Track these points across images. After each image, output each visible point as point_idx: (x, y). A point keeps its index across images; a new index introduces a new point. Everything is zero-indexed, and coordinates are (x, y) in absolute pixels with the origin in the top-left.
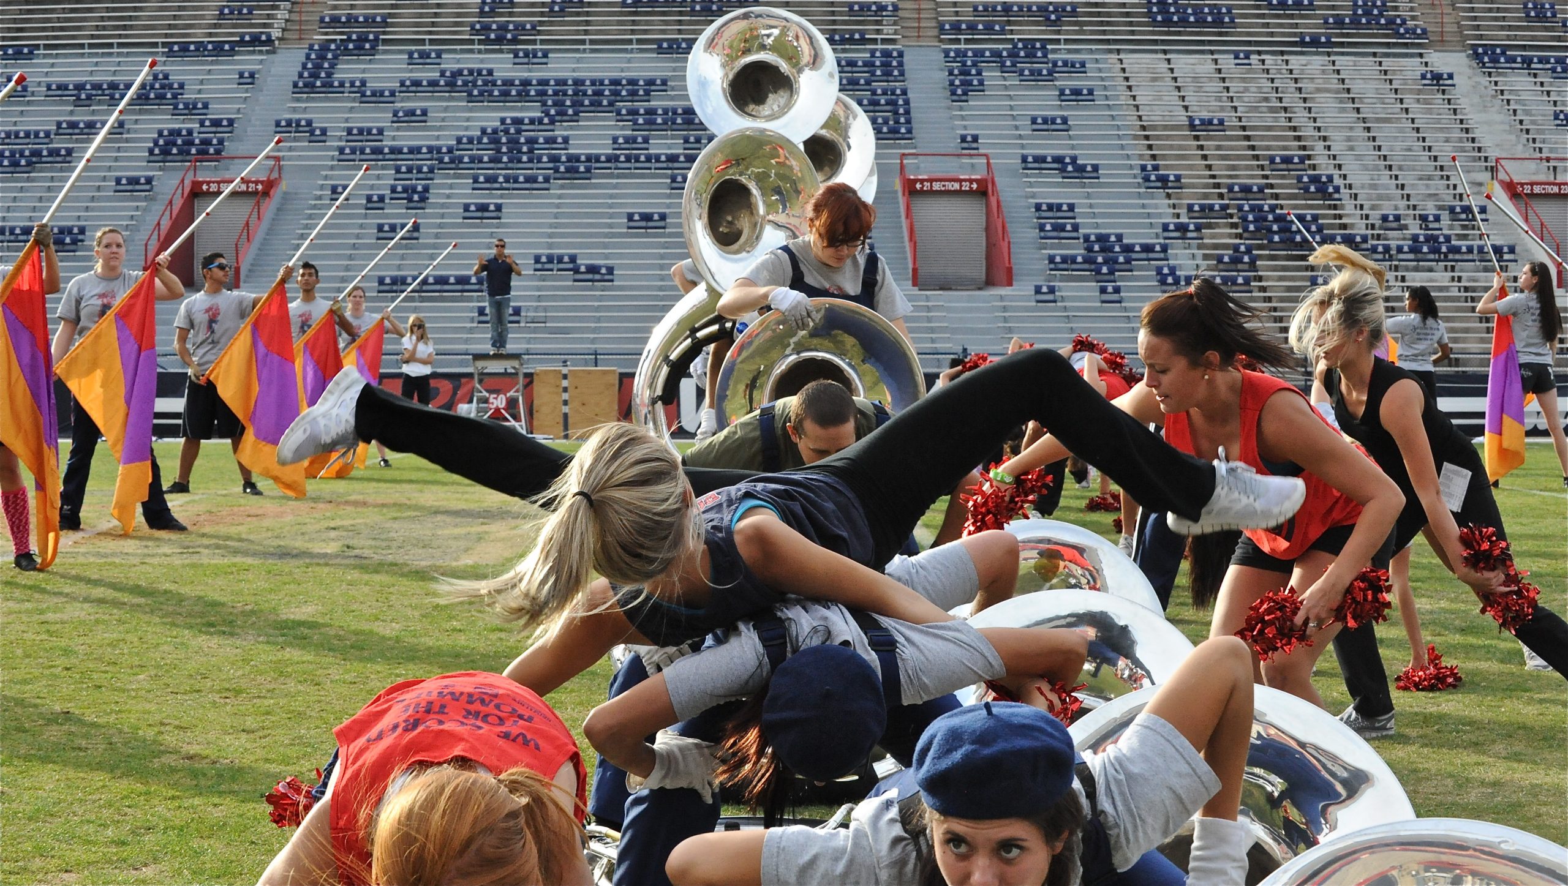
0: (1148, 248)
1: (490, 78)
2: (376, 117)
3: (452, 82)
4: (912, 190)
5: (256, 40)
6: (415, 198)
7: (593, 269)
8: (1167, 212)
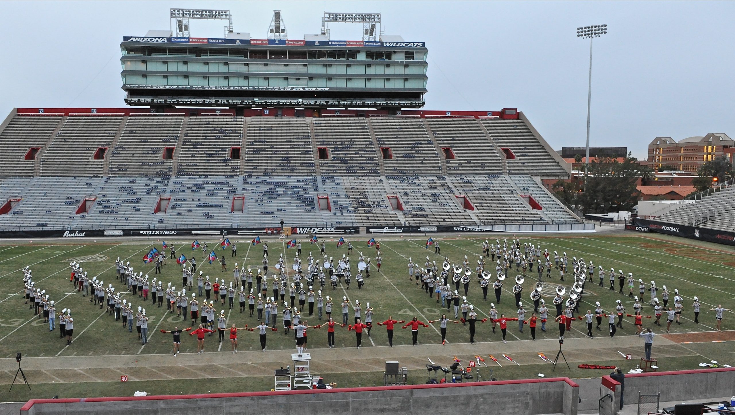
0: (346, 207)
1: (267, 181)
2: (254, 187)
3: (262, 182)
4: (319, 198)
5: (236, 175)
6: (261, 200)
7: (284, 210)
8: (348, 201)
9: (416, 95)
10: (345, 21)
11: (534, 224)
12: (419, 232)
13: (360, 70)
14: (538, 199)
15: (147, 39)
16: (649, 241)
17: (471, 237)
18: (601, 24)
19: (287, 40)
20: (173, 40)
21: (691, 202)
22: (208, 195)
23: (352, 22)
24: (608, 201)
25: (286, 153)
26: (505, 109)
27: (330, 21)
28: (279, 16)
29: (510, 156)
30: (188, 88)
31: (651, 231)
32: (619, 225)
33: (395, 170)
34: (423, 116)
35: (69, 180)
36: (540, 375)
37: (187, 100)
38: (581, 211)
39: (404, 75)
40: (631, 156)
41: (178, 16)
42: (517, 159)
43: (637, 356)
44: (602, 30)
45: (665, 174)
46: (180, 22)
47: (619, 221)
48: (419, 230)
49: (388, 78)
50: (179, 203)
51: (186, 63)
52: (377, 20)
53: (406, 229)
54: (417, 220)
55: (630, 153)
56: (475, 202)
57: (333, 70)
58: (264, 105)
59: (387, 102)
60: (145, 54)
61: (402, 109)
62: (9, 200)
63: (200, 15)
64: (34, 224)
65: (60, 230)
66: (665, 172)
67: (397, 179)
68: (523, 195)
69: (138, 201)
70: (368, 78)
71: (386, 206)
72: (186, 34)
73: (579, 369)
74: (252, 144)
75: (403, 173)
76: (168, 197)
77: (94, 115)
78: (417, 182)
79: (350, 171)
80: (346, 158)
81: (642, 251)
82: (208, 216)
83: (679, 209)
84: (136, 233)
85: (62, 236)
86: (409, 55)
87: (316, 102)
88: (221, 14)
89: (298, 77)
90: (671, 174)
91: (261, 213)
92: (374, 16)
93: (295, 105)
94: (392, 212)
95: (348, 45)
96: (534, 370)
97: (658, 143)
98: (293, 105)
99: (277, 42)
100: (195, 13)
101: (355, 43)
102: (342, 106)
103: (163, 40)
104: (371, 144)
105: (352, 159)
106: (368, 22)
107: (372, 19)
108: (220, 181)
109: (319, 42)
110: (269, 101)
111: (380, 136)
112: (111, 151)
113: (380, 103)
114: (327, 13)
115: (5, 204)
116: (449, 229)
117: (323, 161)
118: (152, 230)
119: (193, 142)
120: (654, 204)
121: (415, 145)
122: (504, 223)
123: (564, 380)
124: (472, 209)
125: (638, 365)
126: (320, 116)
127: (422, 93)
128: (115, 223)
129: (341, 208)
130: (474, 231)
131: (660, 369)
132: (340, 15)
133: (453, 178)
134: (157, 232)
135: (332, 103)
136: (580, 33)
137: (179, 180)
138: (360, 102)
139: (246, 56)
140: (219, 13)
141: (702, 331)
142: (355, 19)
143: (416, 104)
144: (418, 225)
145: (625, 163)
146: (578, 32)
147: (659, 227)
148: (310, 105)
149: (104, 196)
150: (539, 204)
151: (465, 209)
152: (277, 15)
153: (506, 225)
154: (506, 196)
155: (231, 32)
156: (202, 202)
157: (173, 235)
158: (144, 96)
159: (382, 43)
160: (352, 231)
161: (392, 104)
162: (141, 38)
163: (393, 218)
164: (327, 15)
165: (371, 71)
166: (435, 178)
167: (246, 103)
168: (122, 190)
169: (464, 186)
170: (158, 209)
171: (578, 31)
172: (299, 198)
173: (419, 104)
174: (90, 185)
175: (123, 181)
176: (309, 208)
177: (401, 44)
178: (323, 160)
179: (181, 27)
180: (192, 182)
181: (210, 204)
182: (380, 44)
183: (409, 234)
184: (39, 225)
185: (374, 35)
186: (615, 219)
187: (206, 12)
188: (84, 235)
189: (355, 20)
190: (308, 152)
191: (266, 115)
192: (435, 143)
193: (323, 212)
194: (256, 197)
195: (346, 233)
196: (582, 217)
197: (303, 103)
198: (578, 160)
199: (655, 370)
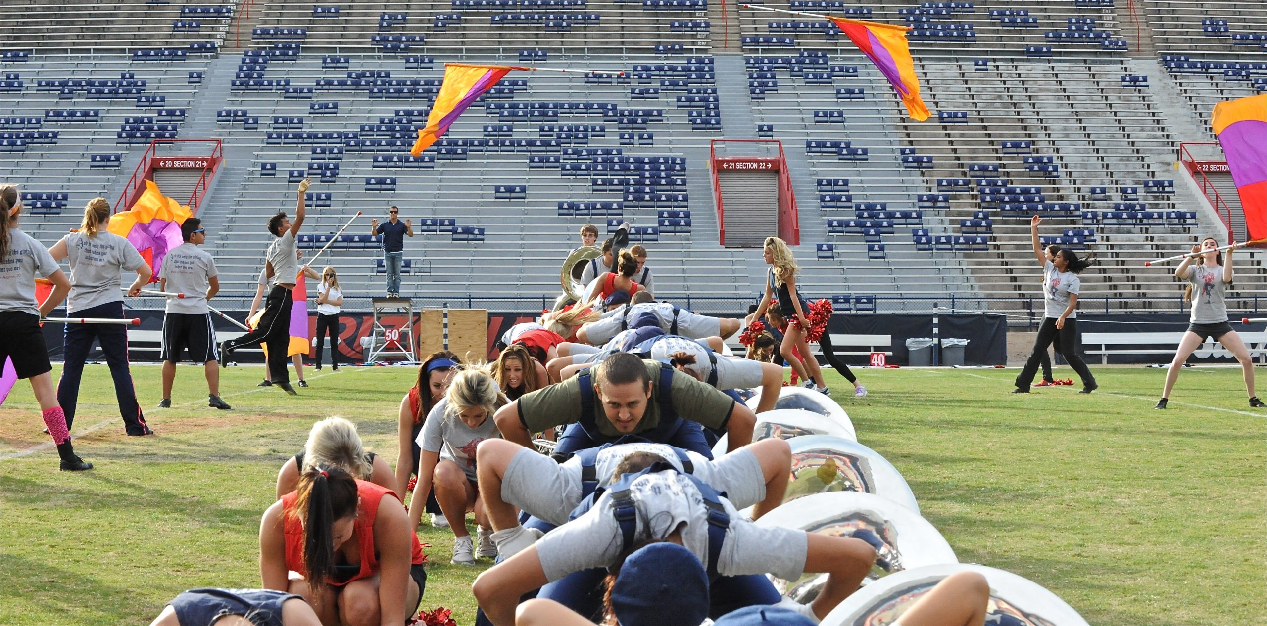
1: (387, 79)
3: (357, 82)
4: (720, 168)
6: (328, 173)
7: (468, 231)
108: (93, 79)
172: (584, 164)
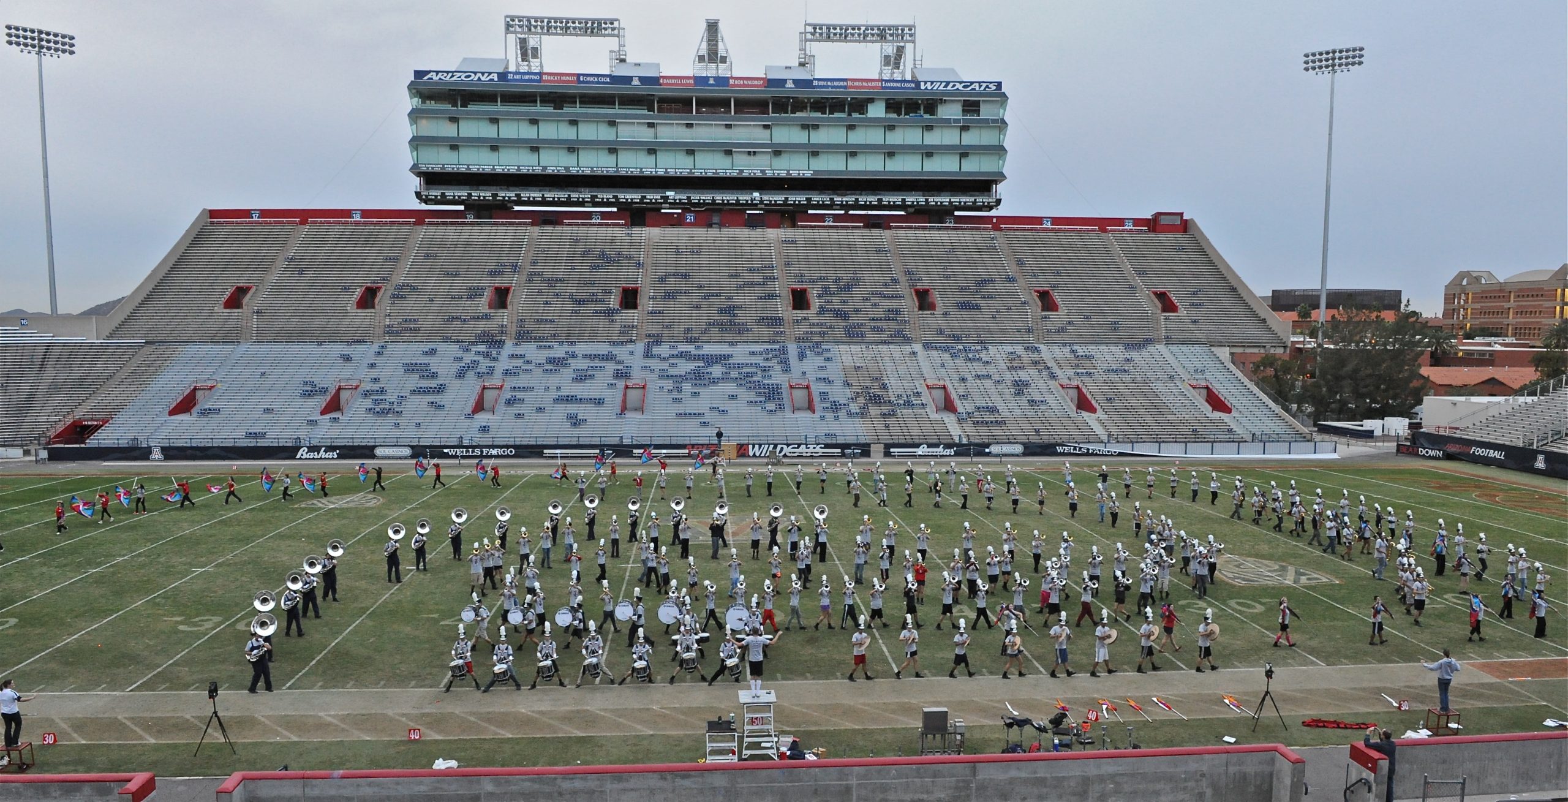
0: (845, 406)
1: (690, 354)
2: (665, 365)
3: (681, 355)
4: (791, 387)
5: (631, 341)
6: (679, 390)
8: (849, 393)
9: (984, 185)
10: (846, 40)
11: (1215, 442)
12: (988, 454)
13: (875, 136)
14: (1223, 392)
15: (459, 74)
16: (1444, 477)
17: (1089, 466)
18: (1351, 46)
19: (732, 78)
20: (510, 76)
21: (1529, 399)
22: (575, 380)
23: (859, 41)
24: (1363, 396)
25: (729, 298)
26: (1158, 215)
27: (817, 40)
28: (717, 29)
29: (1168, 306)
30: (538, 170)
31: (1449, 457)
32: (1385, 444)
33: (941, 332)
34: (996, 228)
35: (308, 348)
36: (1226, 739)
37: (537, 195)
38: (1309, 416)
39: (960, 146)
40: (1411, 309)
41: (520, 30)
42: (1182, 312)
43: (1419, 705)
44: (1354, 57)
45: (1477, 345)
46: (523, 42)
47: (1385, 437)
48: (987, 450)
49: (928, 152)
50: (519, 395)
51: (534, 122)
52: (909, 38)
53: (963, 450)
54: (984, 431)
55: (1408, 301)
56: (1100, 397)
57: (820, 137)
58: (684, 204)
59: (927, 200)
60: (455, 105)
61: (957, 213)
62: (192, 388)
63: (562, 28)
64: (240, 433)
65: (291, 445)
66: (1478, 340)
67: (946, 350)
68: (1194, 383)
69: (440, 389)
70: (890, 152)
71: (922, 404)
72: (535, 66)
73: (1306, 728)
74: (662, 279)
75: (957, 339)
76: (499, 383)
77: (357, 223)
78: (984, 356)
79: (853, 335)
80: (845, 308)
81: (1430, 495)
82: (575, 421)
83: (1505, 413)
84: (437, 451)
85: (293, 458)
86: (971, 107)
87: (787, 199)
88: (603, 25)
89: (752, 150)
90: (1489, 344)
91: (679, 415)
92: (903, 30)
93: (747, 204)
94: (934, 416)
95: (851, 87)
96: (1215, 729)
97: (1465, 282)
98: (743, 205)
99: (711, 81)
100: (553, 24)
101: (865, 84)
102: (838, 207)
103: (491, 77)
104: (895, 281)
105: (857, 311)
106: (890, 41)
107: (898, 35)
108: (599, 353)
109: (795, 81)
110: (696, 197)
111: (911, 267)
112: (389, 293)
113: (913, 202)
114: (809, 25)
115: (185, 394)
116: (1047, 449)
117: (800, 314)
118: (467, 447)
119: (548, 275)
120: (1455, 404)
121: (982, 283)
122: (1158, 440)
123: (1275, 750)
124: (1094, 411)
125: (1422, 722)
126: (794, 225)
127: (996, 182)
128: (396, 433)
129: (835, 407)
130: (1096, 455)
131: (1466, 731)
132: (835, 29)
133: (1056, 349)
134: (477, 452)
135: (818, 201)
136: (1311, 64)
137: (519, 351)
138: (873, 199)
139: (651, 109)
140: (600, 24)
141: (1550, 656)
142: (865, 36)
143: (984, 203)
144: (987, 441)
145: (1397, 323)
146: (1306, 62)
147: (1464, 449)
148: (776, 205)
149: (376, 380)
150: (1226, 402)
151: (1079, 411)
152: (713, 28)
153: (1160, 443)
154: (1159, 384)
155: (623, 61)
156: (564, 393)
157: (508, 456)
158: (453, 187)
159: (918, 83)
160: (856, 451)
161: (936, 202)
162: (448, 72)
163: (938, 427)
164: (810, 29)
165: (896, 138)
166: (1019, 349)
167: (651, 200)
168: (411, 368)
169: (1077, 366)
170: (479, 407)
171: (1306, 59)
172: (752, 386)
173: (988, 203)
174: (347, 358)
175: (413, 352)
176: (771, 406)
177: (954, 86)
178: (799, 312)
179: (526, 52)
180: (544, 354)
181: (578, 397)
182: (913, 85)
183: (969, 459)
184: (249, 435)
185: (901, 67)
186: (1378, 432)
187: (574, 23)
188: (336, 456)
189: (864, 38)
190: (771, 297)
191: (691, 224)
192: (1021, 281)
193: (799, 415)
194: (668, 384)
195: (843, 455)
196: (1310, 429)
197: (761, 201)
198: (1305, 315)
199: (1456, 732)
